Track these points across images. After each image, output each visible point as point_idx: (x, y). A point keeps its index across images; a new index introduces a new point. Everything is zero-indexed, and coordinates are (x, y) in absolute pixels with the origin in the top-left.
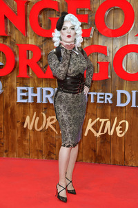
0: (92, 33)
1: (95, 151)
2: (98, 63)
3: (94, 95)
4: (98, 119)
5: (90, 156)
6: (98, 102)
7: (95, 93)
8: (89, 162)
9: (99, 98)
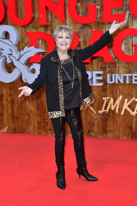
0: (127, 17)
1: (131, 128)
2: (133, 45)
3: (130, 77)
4: (134, 99)
5: (127, 133)
6: (134, 82)
7: (130, 75)
8: (125, 138)
9: (134, 79)
